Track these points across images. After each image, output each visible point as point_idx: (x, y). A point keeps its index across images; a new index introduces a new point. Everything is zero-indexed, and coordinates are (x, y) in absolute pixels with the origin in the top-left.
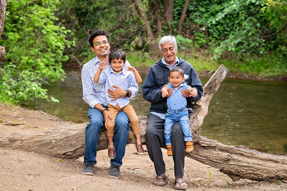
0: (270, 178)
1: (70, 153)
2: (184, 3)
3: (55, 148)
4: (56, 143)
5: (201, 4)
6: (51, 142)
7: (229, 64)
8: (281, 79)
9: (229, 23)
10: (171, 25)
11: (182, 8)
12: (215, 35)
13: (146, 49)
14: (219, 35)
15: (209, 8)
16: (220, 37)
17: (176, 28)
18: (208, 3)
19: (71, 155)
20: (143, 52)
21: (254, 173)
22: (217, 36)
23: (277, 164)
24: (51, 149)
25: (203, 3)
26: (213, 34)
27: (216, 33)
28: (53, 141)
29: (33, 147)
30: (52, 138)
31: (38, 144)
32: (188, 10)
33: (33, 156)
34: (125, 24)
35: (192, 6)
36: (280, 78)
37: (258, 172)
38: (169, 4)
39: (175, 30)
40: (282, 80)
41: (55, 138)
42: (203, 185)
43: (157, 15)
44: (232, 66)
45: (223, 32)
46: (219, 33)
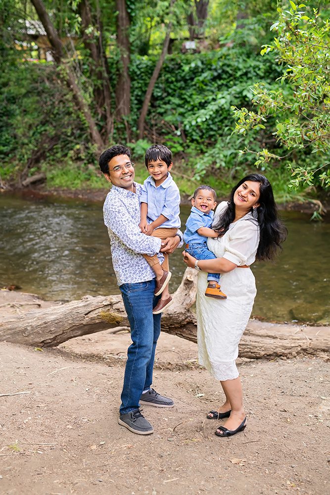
0: (268, 356)
1: (50, 341)
2: (146, 85)
3: (32, 336)
4: (32, 330)
5: (172, 86)
6: (26, 329)
7: (217, 183)
8: (291, 208)
9: (216, 117)
10: (128, 122)
11: (144, 92)
12: (196, 136)
13: (90, 159)
14: (201, 137)
15: (185, 94)
16: (203, 140)
17: (135, 125)
18: (183, 86)
19: (50, 343)
20: (85, 164)
21: (252, 351)
22: (198, 138)
23: (275, 340)
24: (26, 337)
25: (175, 86)
26: (192, 135)
27: (197, 133)
28: (29, 328)
29: (4, 336)
30: (27, 325)
31: (9, 332)
32: (153, 96)
33: (6, 347)
34: (52, 116)
35: (158, 90)
36: (290, 206)
37: (255, 350)
38: (123, 89)
39: (134, 129)
40: (293, 209)
41: (30, 324)
42: (198, 367)
43: (107, 108)
44: (222, 188)
45: (207, 132)
46: (200, 134)
